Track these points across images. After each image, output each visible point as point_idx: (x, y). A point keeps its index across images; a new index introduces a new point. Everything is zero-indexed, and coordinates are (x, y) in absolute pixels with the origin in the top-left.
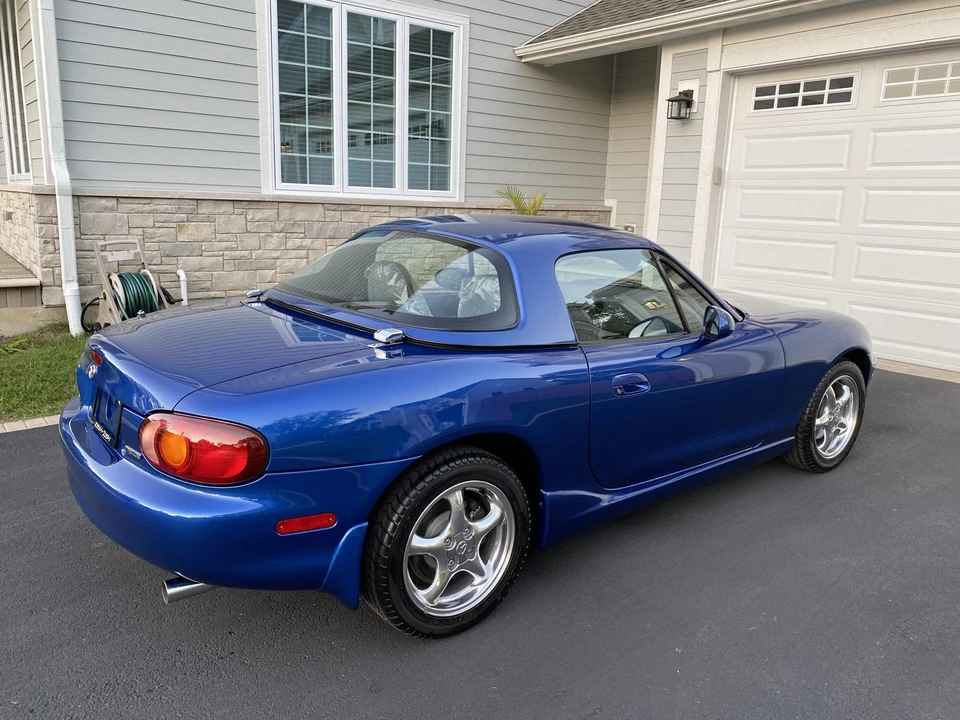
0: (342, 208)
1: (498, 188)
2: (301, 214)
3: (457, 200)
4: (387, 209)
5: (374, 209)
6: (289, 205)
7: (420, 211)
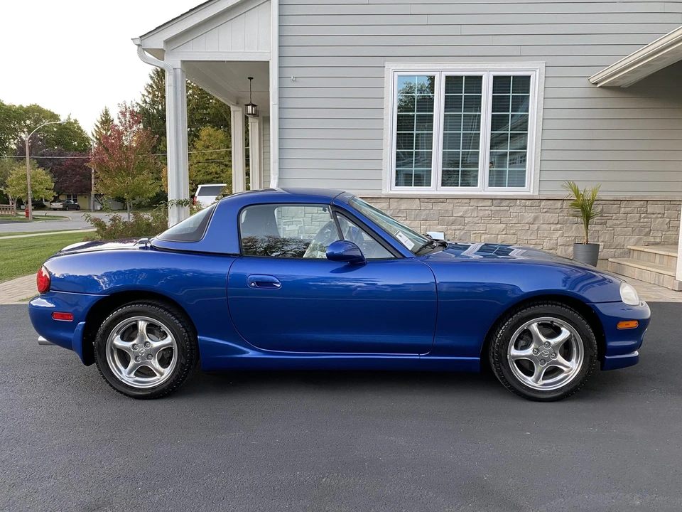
0: (433, 201)
1: (562, 183)
2: (404, 205)
3: (531, 193)
4: (468, 201)
5: (457, 201)
6: (396, 200)
7: (495, 202)
